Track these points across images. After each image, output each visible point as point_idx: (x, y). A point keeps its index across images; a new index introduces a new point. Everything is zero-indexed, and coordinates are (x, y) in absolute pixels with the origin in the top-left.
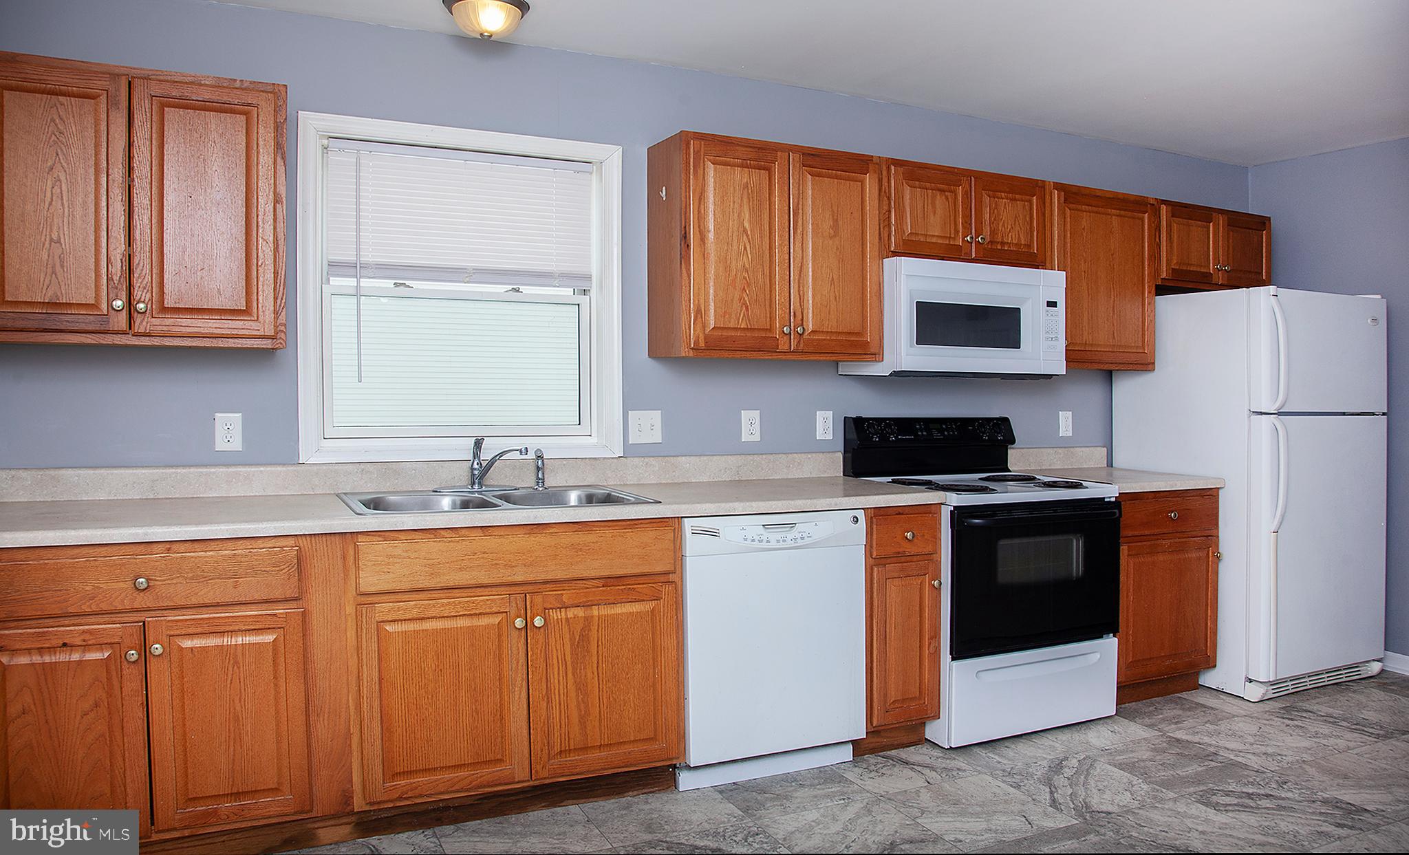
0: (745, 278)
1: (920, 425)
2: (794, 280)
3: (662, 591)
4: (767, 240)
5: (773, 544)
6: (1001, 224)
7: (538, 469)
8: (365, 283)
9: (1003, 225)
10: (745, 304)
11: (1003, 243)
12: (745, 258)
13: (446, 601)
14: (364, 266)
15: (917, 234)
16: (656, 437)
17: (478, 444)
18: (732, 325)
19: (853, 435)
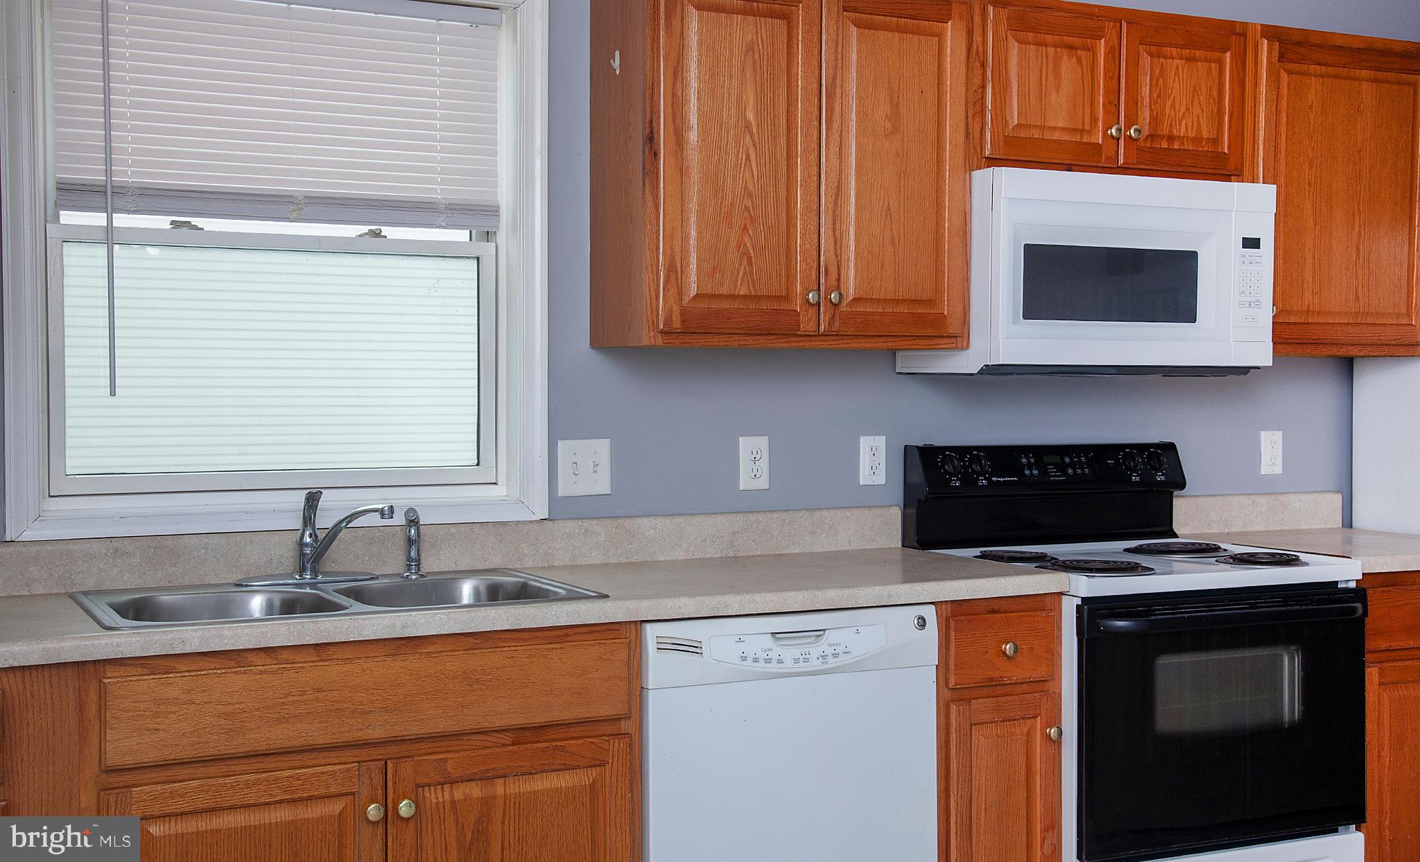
0: (747, 209)
1: (1028, 458)
2: (827, 211)
3: (609, 751)
4: (783, 141)
5: (789, 666)
6: (1169, 103)
7: (410, 542)
8: (121, 220)
9: (1173, 106)
10: (746, 253)
11: (1171, 138)
12: (747, 176)
13: (252, 777)
14: (120, 191)
15: (1028, 126)
16: (602, 484)
17: (312, 500)
18: (725, 290)
19: (918, 477)
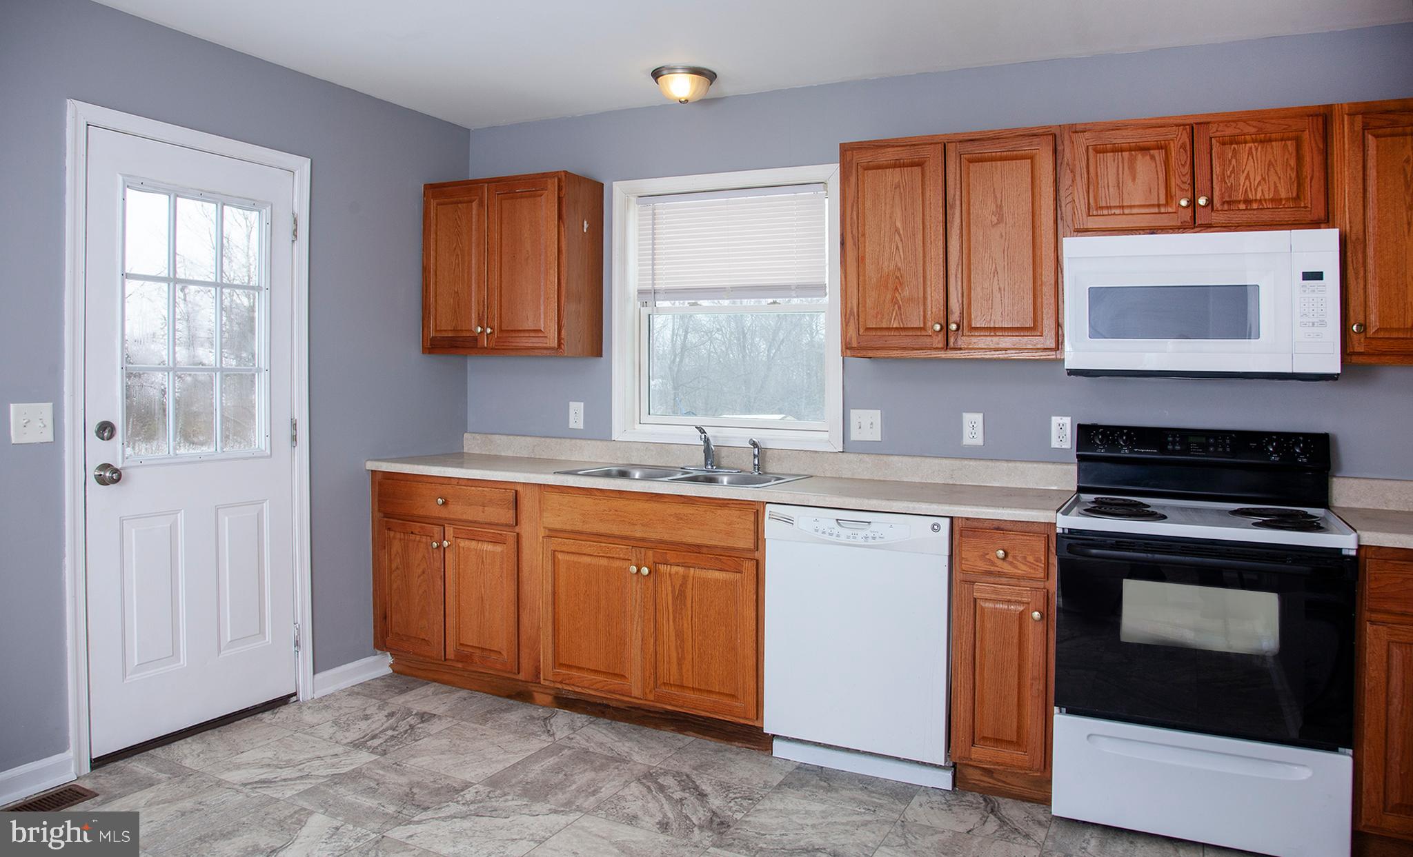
0: (897, 278)
3: (743, 566)
4: (920, 236)
5: (843, 539)
7: (754, 456)
10: (897, 303)
12: (897, 258)
13: (592, 543)
18: (884, 325)
